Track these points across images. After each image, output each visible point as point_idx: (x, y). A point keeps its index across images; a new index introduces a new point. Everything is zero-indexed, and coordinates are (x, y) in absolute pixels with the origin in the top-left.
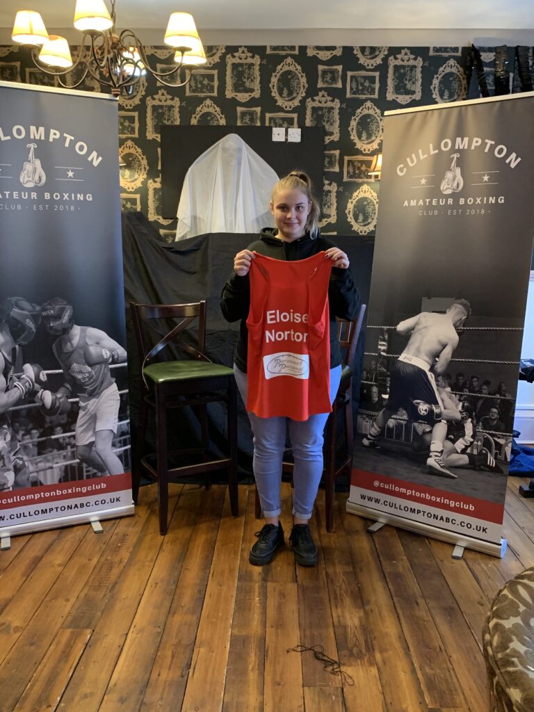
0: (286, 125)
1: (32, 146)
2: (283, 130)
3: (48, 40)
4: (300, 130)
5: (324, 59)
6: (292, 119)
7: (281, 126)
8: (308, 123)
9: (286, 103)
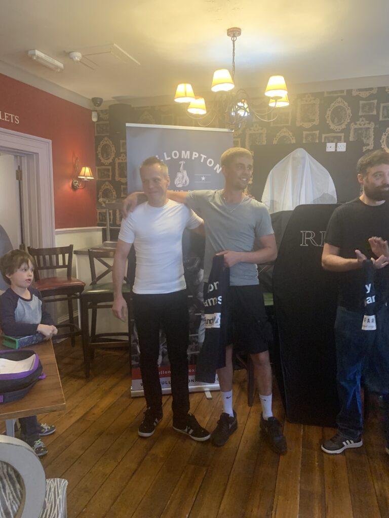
0: (336, 141)
1: (182, 163)
2: (334, 144)
3: (194, 99)
4: (345, 143)
5: (364, 97)
6: (341, 137)
7: (332, 142)
8: (351, 139)
9: (336, 127)
